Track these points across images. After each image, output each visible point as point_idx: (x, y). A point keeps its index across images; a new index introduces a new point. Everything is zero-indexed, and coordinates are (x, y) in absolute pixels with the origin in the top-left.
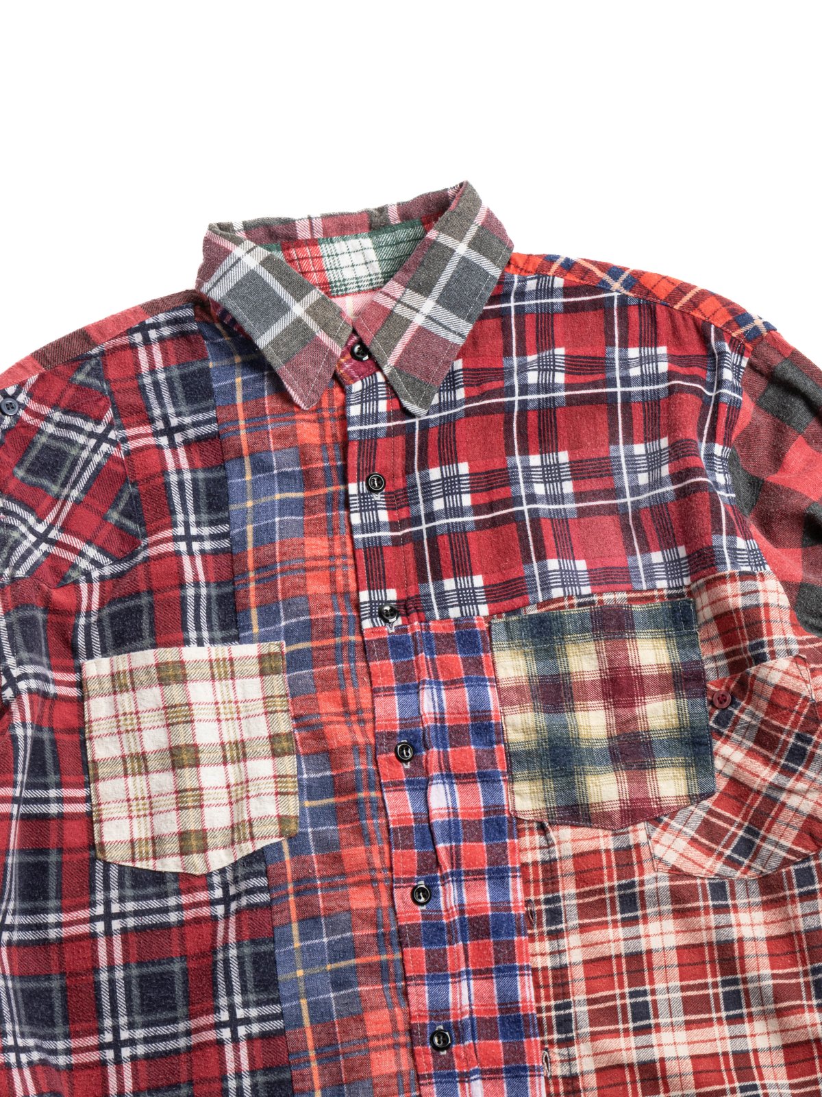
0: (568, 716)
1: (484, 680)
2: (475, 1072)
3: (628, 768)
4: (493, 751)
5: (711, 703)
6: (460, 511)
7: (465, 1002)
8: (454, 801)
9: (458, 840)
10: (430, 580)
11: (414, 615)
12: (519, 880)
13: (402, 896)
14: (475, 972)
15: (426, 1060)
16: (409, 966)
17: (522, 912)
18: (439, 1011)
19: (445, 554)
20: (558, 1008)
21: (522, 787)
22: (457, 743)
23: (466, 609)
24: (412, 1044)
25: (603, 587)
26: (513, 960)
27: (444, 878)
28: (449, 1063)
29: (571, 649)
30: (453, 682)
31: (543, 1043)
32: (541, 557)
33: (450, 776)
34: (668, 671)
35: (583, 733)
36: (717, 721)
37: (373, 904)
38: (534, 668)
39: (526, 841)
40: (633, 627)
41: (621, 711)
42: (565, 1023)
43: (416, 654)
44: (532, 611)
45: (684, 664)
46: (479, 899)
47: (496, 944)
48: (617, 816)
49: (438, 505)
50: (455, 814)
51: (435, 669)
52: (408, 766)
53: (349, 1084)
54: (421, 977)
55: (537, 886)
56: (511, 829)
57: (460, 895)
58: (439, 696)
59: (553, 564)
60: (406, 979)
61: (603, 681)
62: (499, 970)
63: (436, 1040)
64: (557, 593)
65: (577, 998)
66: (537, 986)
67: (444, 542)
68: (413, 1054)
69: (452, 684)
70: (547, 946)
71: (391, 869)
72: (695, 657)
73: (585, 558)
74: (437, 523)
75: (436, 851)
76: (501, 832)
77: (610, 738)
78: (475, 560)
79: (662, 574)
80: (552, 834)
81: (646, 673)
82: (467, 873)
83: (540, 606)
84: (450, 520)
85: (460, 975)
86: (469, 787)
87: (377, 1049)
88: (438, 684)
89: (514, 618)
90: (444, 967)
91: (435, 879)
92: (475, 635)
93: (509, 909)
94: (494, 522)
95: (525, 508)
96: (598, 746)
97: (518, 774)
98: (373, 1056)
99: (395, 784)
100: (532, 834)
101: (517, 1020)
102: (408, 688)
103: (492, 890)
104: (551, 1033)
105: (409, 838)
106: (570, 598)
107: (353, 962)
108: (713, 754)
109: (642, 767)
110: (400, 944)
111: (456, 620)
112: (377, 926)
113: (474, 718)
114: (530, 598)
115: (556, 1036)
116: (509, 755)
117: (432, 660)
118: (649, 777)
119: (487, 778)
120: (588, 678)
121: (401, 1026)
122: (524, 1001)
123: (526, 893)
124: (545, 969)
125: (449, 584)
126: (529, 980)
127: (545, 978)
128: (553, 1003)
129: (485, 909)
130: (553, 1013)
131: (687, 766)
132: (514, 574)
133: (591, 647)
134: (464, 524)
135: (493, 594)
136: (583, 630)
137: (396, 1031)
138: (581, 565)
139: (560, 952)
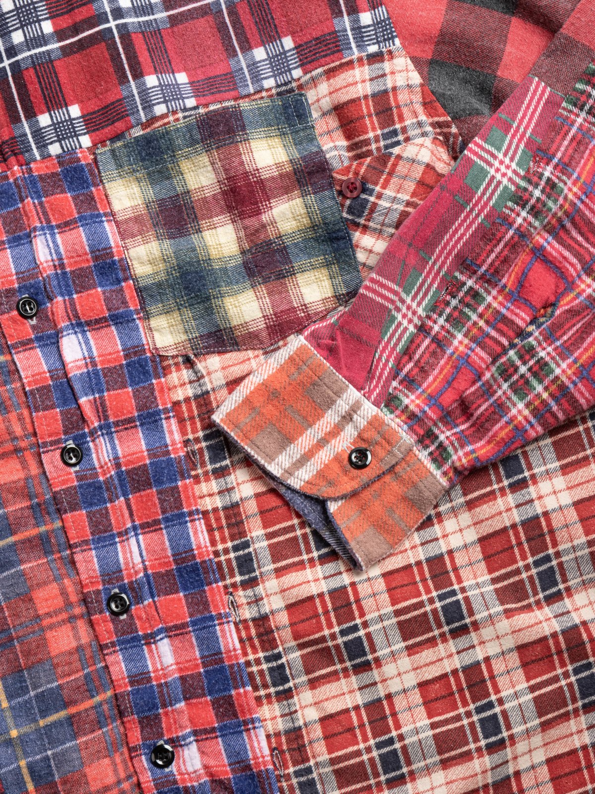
0: (194, 238)
1: (99, 216)
2: (160, 631)
3: (266, 281)
4: (122, 290)
5: (340, 193)
6: (42, 40)
7: (137, 559)
8: (89, 349)
9: (101, 391)
10: (23, 119)
11: (13, 159)
12: (173, 421)
13: (52, 460)
14: (142, 526)
15: (107, 629)
16: (72, 533)
17: (182, 454)
18: (112, 574)
19: (34, 88)
20: (236, 548)
21: (159, 322)
22: (82, 288)
23: (67, 143)
24: (89, 614)
25: (209, 98)
26: (180, 506)
27: (92, 433)
28: (131, 627)
29: (185, 165)
30: (67, 224)
31: (226, 587)
32: (138, 75)
33: (81, 325)
34: (288, 168)
35: (214, 253)
36: (350, 211)
37: (21, 475)
38: (151, 193)
39: (174, 377)
40: (243, 128)
41: (248, 222)
42: (246, 563)
43: (22, 200)
44: (137, 132)
45: (303, 158)
46: (134, 449)
47: (160, 492)
48: (264, 334)
49: (18, 37)
50: (94, 364)
51: (45, 213)
52: (34, 322)
53: (29, 668)
54: (86, 542)
55: (193, 423)
56: (155, 368)
57: (114, 448)
58: (54, 242)
59: (151, 80)
60: (70, 547)
61: (224, 193)
62: (167, 520)
63: (113, 606)
64: (160, 110)
65: (254, 534)
66: (210, 530)
67: (30, 76)
68: (91, 624)
69: (66, 226)
70: (214, 485)
71: (35, 434)
72: (315, 149)
73: (185, 70)
74: (19, 57)
75: (79, 407)
76: (146, 373)
77: (243, 252)
78: (67, 89)
79: (268, 72)
80: (200, 366)
81: (265, 175)
82: (116, 424)
83: (144, 126)
84: (33, 52)
85: (127, 532)
86: (103, 332)
87: (51, 627)
88: (51, 228)
89: (119, 144)
90: (108, 527)
91: (84, 436)
92: (81, 168)
93: (168, 453)
94: (81, 45)
95: (112, 24)
96: (233, 263)
97: (153, 309)
98: (49, 635)
99: (23, 344)
100: (178, 369)
101: (195, 569)
102: (20, 238)
103: (146, 437)
104: (232, 575)
105: (48, 398)
106: (174, 112)
107: (11, 539)
108: (353, 247)
109: (281, 276)
110: (58, 511)
111: (58, 156)
112: (30, 498)
113: (96, 258)
114: (132, 120)
115: (238, 578)
116: (139, 290)
117: (41, 203)
118: (290, 286)
119: (120, 320)
120: (208, 193)
121: (74, 598)
122: (199, 547)
123: (183, 432)
124: (215, 510)
125: (44, 120)
126: (201, 525)
127: (218, 519)
128: (230, 544)
129: (143, 458)
130: (232, 555)
131: (328, 265)
132: (111, 98)
133: (204, 159)
134: (49, 52)
135: (92, 122)
136: (193, 142)
137: (68, 604)
138: (182, 78)
139: (229, 490)
